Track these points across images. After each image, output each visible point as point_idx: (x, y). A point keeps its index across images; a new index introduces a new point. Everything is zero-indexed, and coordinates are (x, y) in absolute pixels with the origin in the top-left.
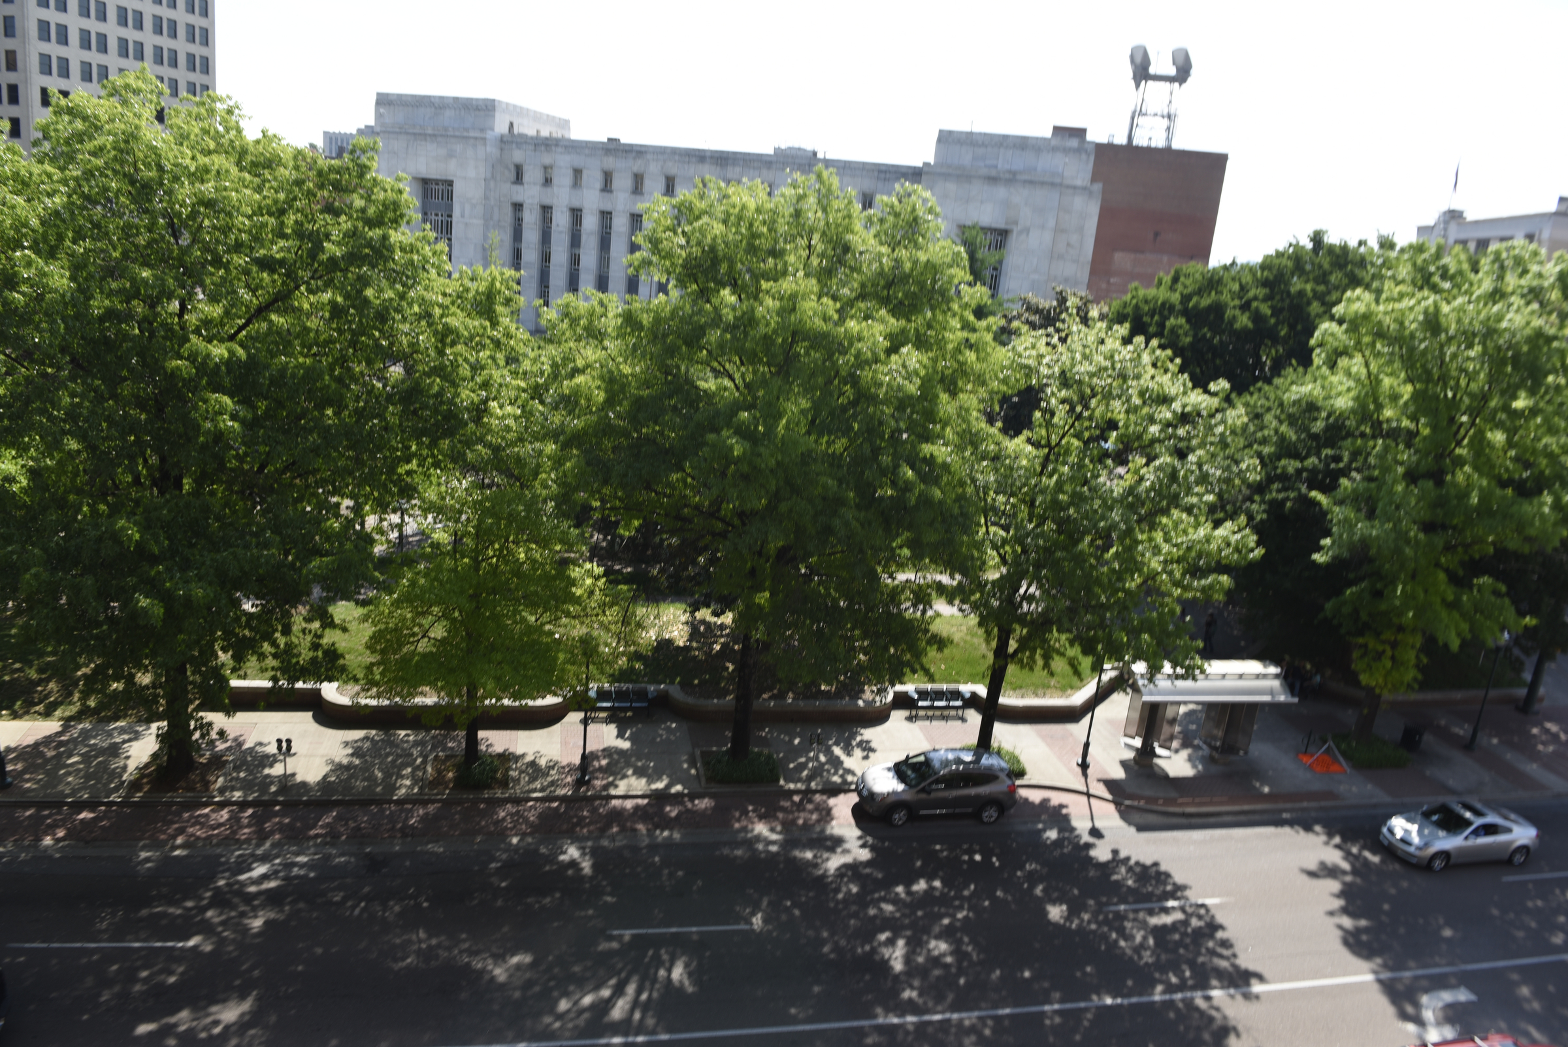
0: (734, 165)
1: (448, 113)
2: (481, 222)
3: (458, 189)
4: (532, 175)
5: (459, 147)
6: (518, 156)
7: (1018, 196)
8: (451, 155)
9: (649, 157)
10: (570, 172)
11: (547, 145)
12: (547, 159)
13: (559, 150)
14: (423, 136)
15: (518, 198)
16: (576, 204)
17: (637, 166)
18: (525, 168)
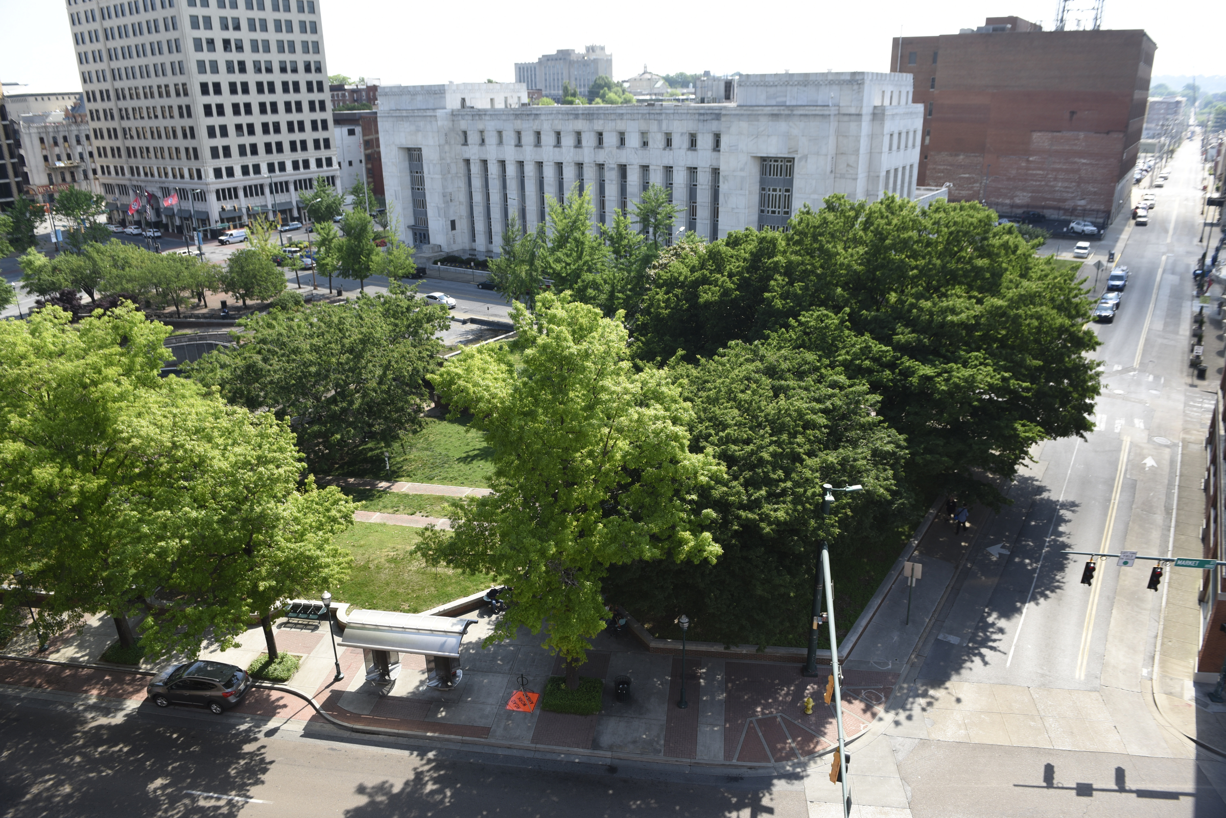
0: (598, 119)
1: (419, 98)
2: (440, 176)
3: (425, 153)
4: (473, 138)
5: (422, 124)
6: (463, 125)
7: (796, 128)
8: (418, 130)
9: (543, 117)
10: (495, 134)
11: (479, 115)
12: (480, 126)
13: (487, 118)
14: (401, 118)
15: (467, 156)
16: (501, 158)
17: (536, 126)
18: (468, 133)
